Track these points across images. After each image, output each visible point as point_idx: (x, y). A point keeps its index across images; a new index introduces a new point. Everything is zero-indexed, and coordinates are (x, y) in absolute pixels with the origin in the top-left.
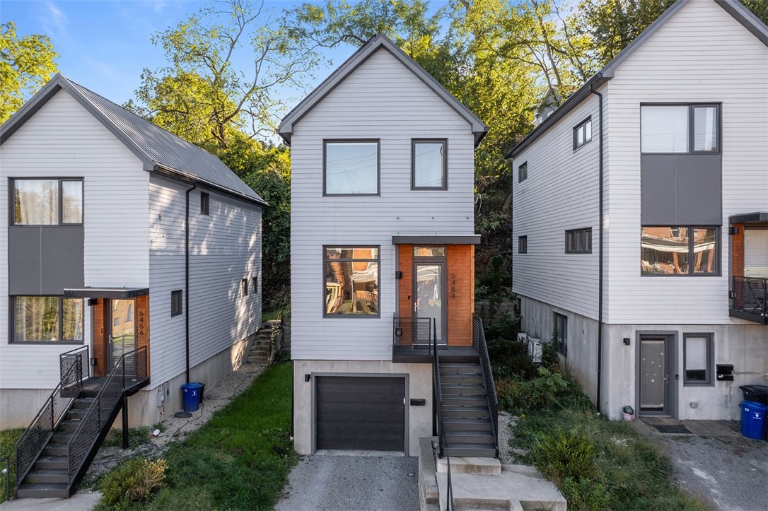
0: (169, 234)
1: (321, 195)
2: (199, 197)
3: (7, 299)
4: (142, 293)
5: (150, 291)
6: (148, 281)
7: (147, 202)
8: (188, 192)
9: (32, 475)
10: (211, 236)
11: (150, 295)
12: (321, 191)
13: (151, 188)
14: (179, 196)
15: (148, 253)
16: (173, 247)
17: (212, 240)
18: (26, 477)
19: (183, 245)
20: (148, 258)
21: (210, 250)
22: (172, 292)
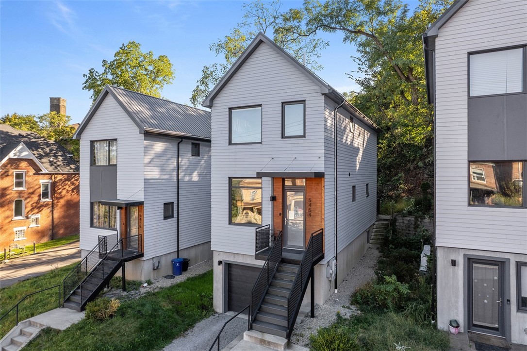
0: (162, 169)
1: (228, 144)
2: (190, 147)
3: (89, 204)
4: (138, 204)
5: (145, 203)
6: (143, 197)
7: (143, 151)
8: (178, 144)
9: (71, 297)
10: (201, 169)
11: (145, 205)
12: (228, 141)
13: (145, 143)
14: (171, 146)
15: (143, 181)
16: (166, 177)
17: (202, 171)
18: (69, 297)
19: (175, 174)
20: (143, 184)
21: (201, 178)
22: (165, 204)
